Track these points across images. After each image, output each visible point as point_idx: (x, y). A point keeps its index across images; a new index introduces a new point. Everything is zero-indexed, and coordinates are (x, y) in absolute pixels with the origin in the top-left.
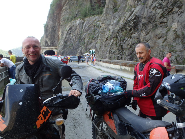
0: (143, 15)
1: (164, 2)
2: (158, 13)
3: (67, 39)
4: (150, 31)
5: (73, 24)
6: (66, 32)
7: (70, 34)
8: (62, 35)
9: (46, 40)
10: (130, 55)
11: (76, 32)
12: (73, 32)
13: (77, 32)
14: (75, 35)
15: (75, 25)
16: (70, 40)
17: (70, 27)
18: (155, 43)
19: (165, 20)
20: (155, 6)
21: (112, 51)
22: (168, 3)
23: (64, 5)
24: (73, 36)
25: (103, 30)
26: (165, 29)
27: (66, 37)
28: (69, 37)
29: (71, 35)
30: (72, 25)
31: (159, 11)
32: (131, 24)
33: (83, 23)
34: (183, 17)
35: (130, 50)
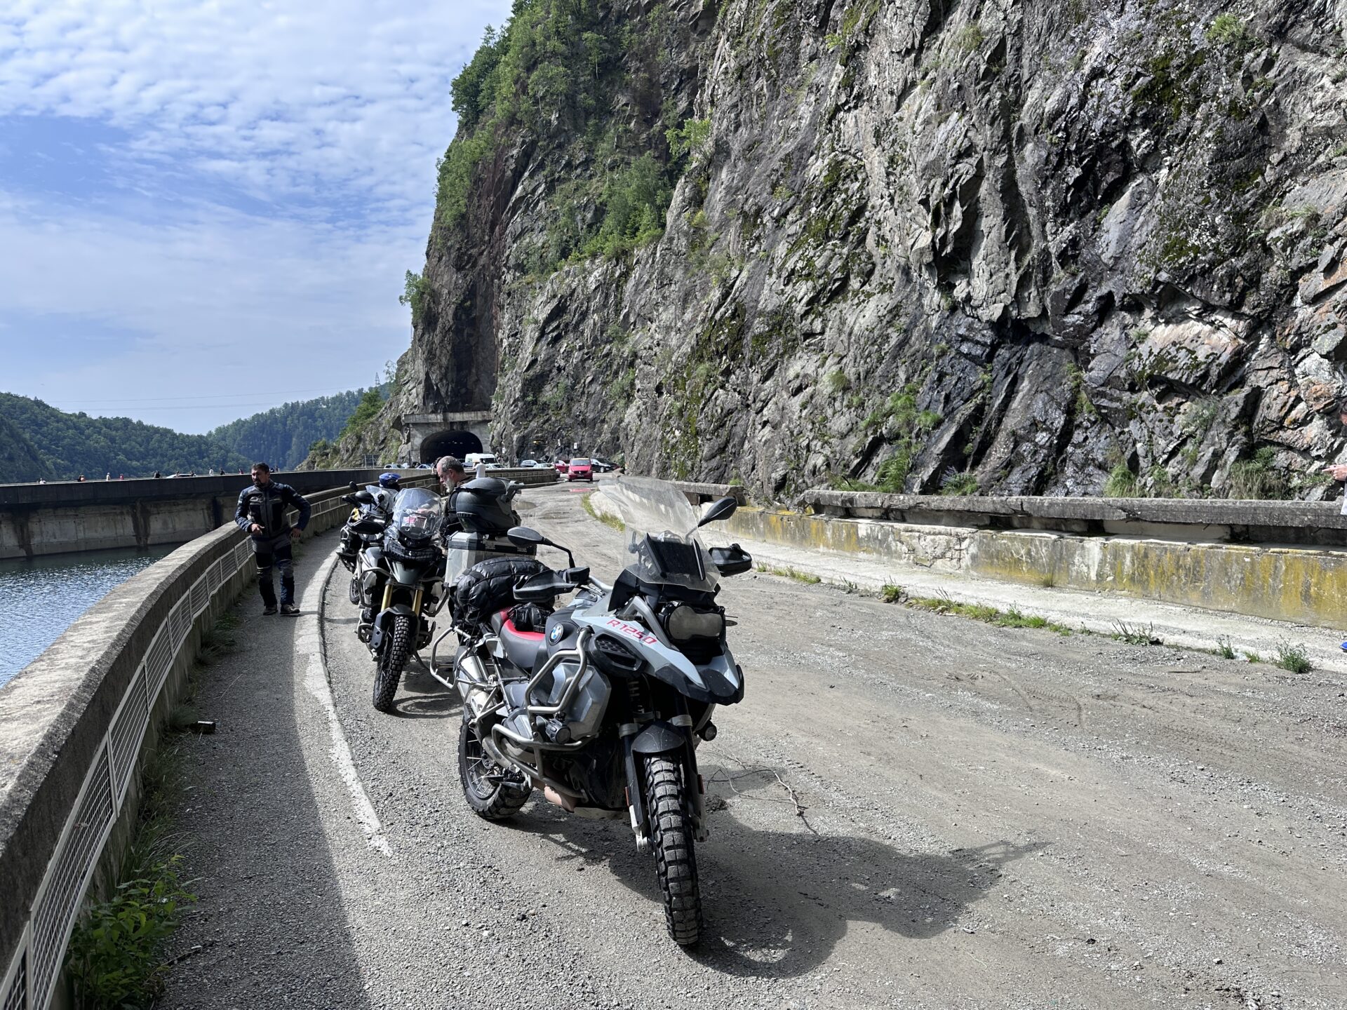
0: (757, 302)
1: (819, 256)
2: (799, 299)
3: (537, 368)
4: (777, 363)
5: (570, 286)
6: (530, 333)
7: (556, 340)
8: (515, 350)
9: (427, 374)
10: (718, 457)
11: (587, 332)
12: (570, 328)
13: (593, 330)
14: (581, 348)
15: (579, 290)
16: (555, 371)
17: (555, 302)
18: (783, 409)
19: (818, 326)
20: (793, 271)
21: (668, 442)
22: (831, 258)
23: (518, 175)
24: (569, 354)
25: (650, 348)
26: (815, 358)
27: (534, 362)
28: (550, 359)
29: (564, 346)
30: (563, 290)
31: (804, 290)
32: (722, 337)
33: (626, 275)
34: (867, 316)
35: (718, 436)
